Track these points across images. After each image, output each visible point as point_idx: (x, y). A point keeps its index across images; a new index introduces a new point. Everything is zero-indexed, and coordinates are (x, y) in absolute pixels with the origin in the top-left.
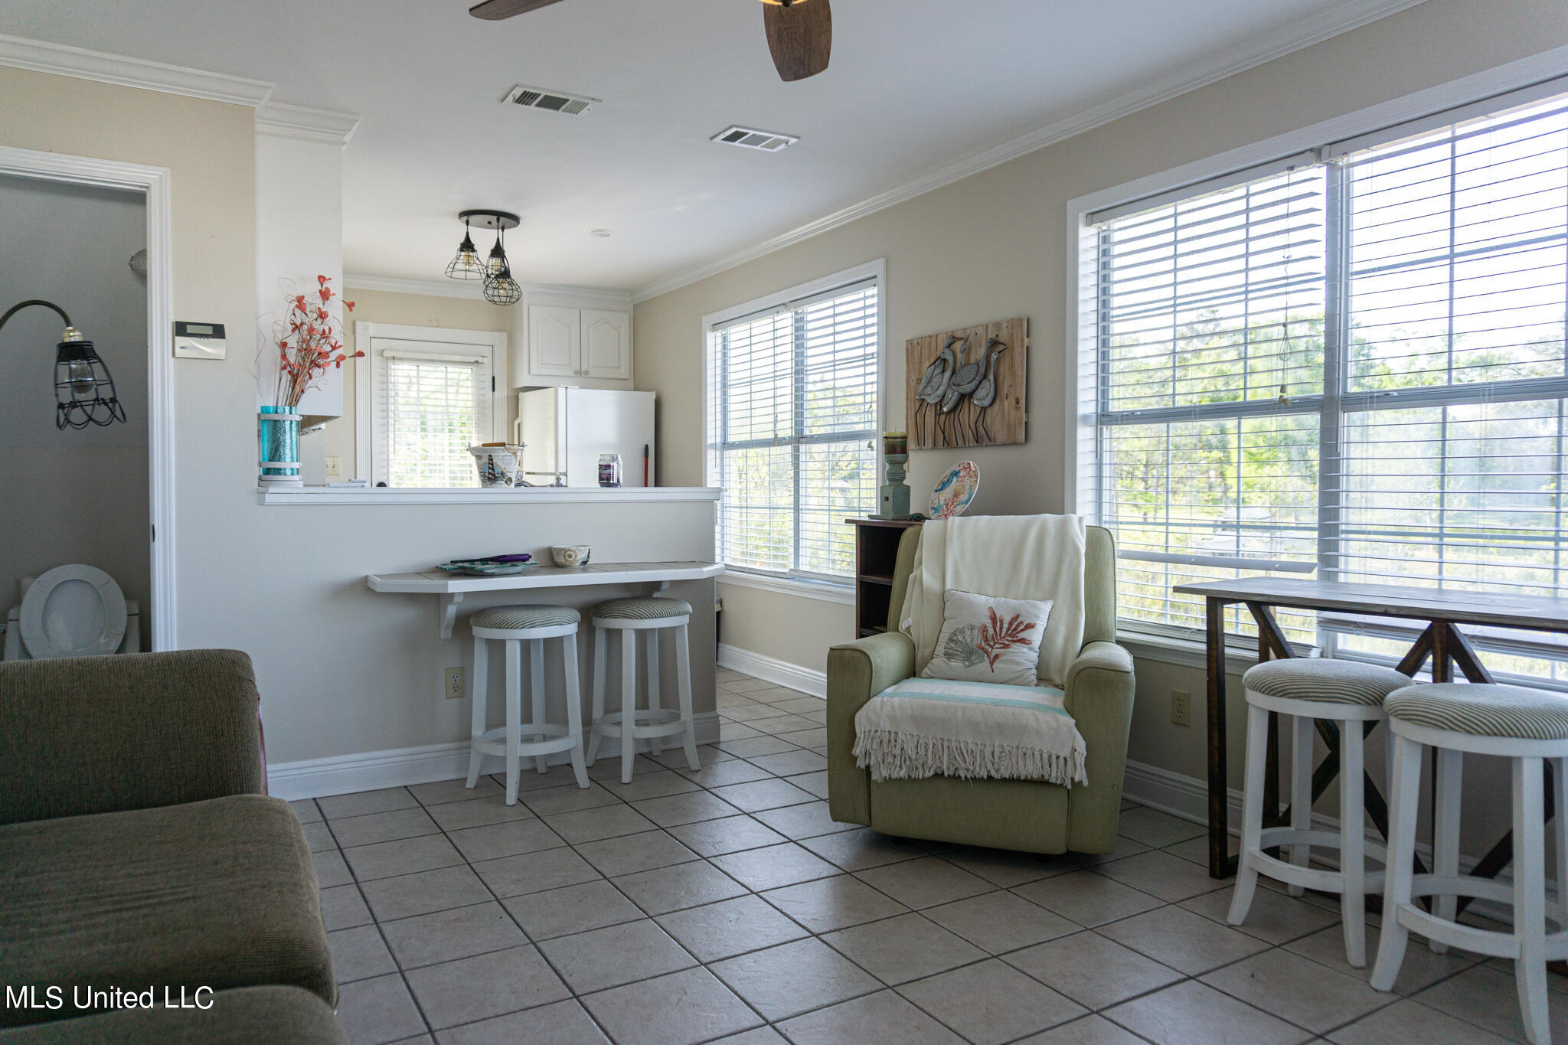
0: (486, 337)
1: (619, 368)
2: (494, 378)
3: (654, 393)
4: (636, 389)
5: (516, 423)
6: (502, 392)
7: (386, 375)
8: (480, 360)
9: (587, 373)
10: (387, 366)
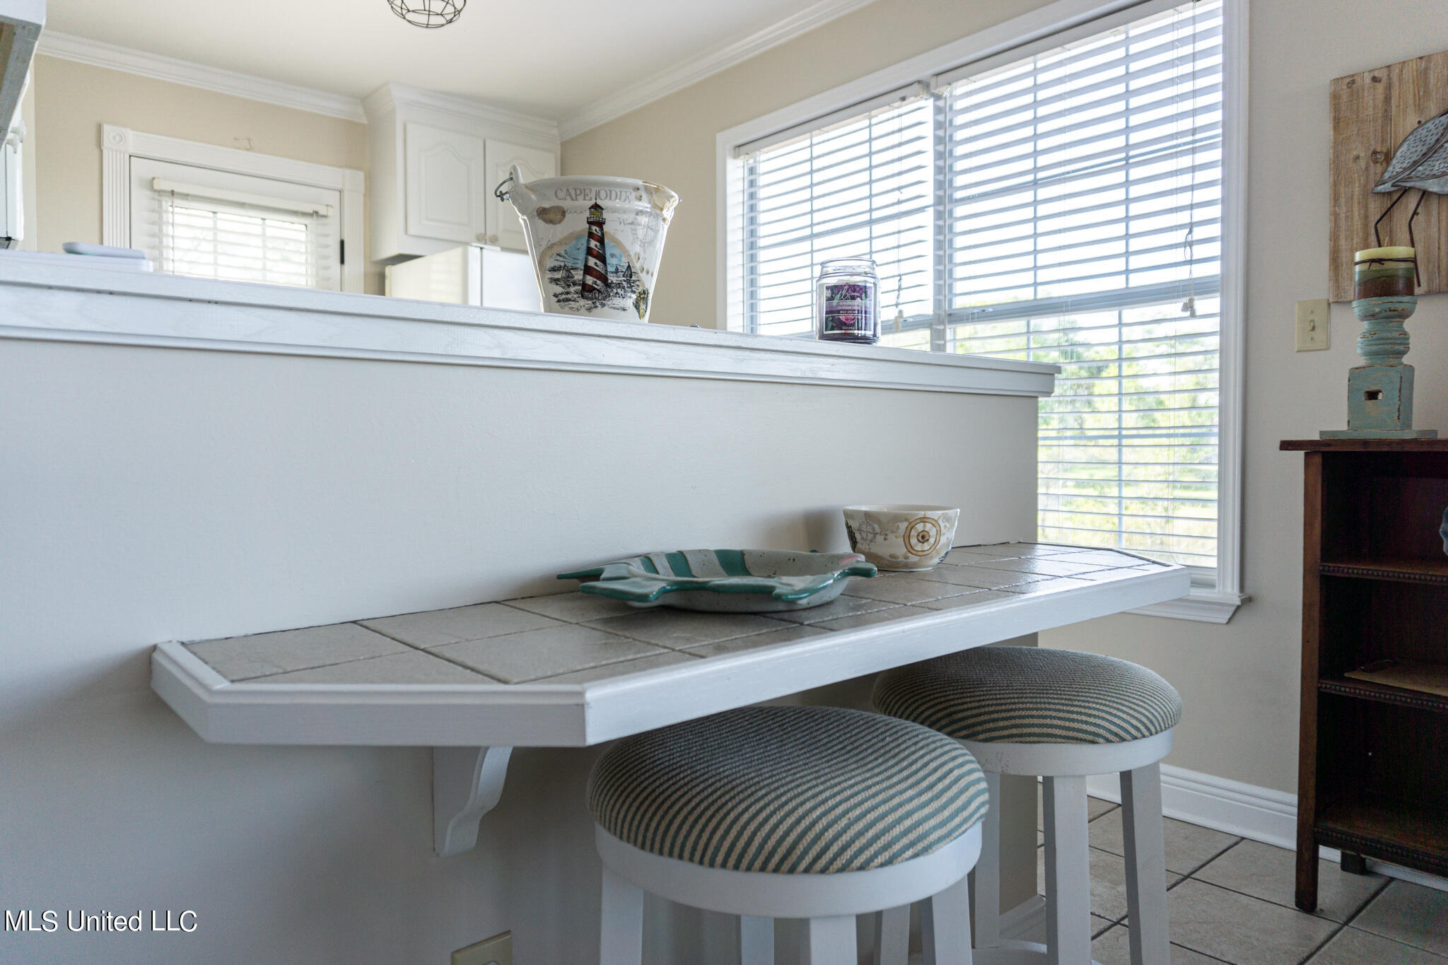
0: (330, 175)
7: (159, 223)
10: (161, 206)
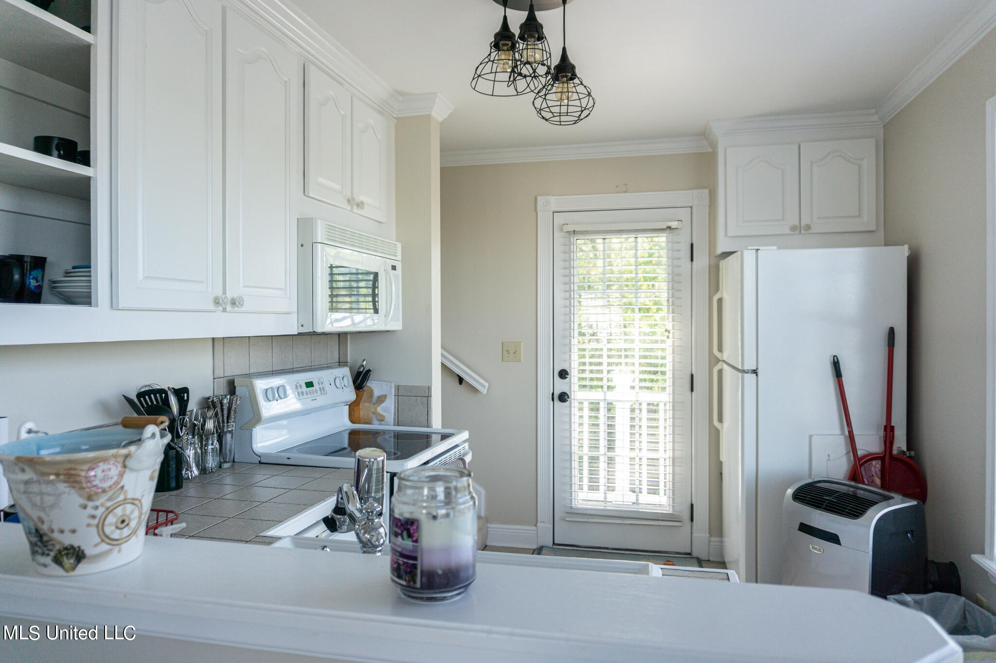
1: (859, 216)
2: (692, 245)
3: (906, 247)
4: (886, 244)
5: (715, 299)
6: (702, 261)
8: (674, 224)
9: (808, 227)
